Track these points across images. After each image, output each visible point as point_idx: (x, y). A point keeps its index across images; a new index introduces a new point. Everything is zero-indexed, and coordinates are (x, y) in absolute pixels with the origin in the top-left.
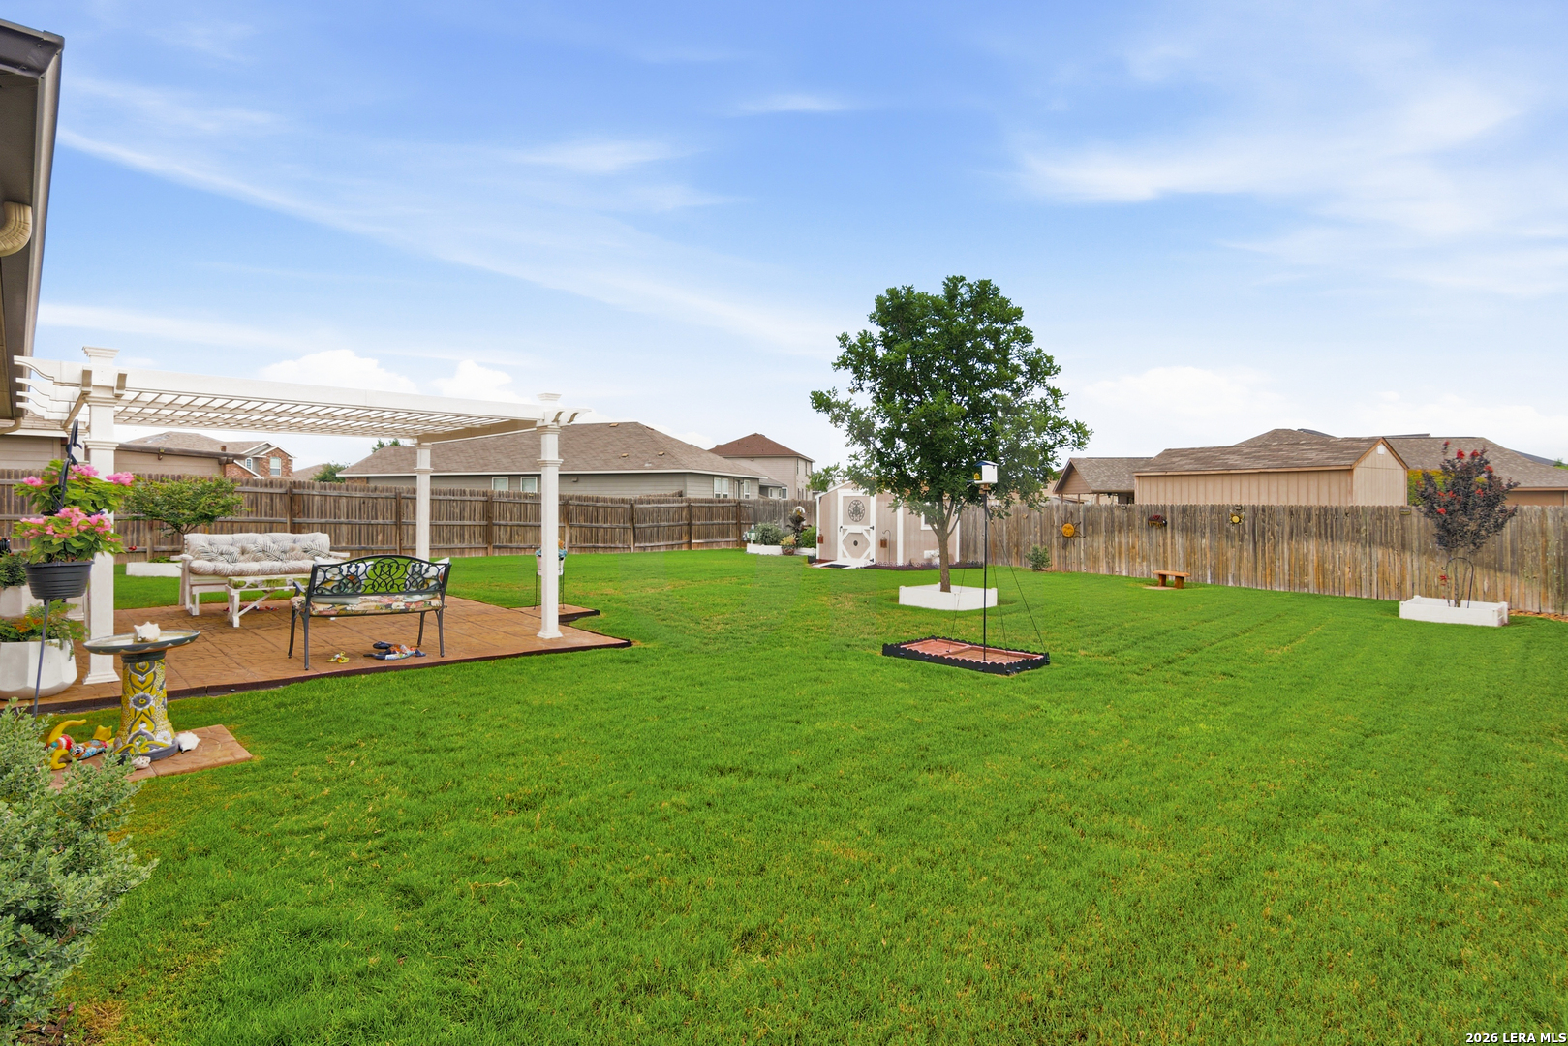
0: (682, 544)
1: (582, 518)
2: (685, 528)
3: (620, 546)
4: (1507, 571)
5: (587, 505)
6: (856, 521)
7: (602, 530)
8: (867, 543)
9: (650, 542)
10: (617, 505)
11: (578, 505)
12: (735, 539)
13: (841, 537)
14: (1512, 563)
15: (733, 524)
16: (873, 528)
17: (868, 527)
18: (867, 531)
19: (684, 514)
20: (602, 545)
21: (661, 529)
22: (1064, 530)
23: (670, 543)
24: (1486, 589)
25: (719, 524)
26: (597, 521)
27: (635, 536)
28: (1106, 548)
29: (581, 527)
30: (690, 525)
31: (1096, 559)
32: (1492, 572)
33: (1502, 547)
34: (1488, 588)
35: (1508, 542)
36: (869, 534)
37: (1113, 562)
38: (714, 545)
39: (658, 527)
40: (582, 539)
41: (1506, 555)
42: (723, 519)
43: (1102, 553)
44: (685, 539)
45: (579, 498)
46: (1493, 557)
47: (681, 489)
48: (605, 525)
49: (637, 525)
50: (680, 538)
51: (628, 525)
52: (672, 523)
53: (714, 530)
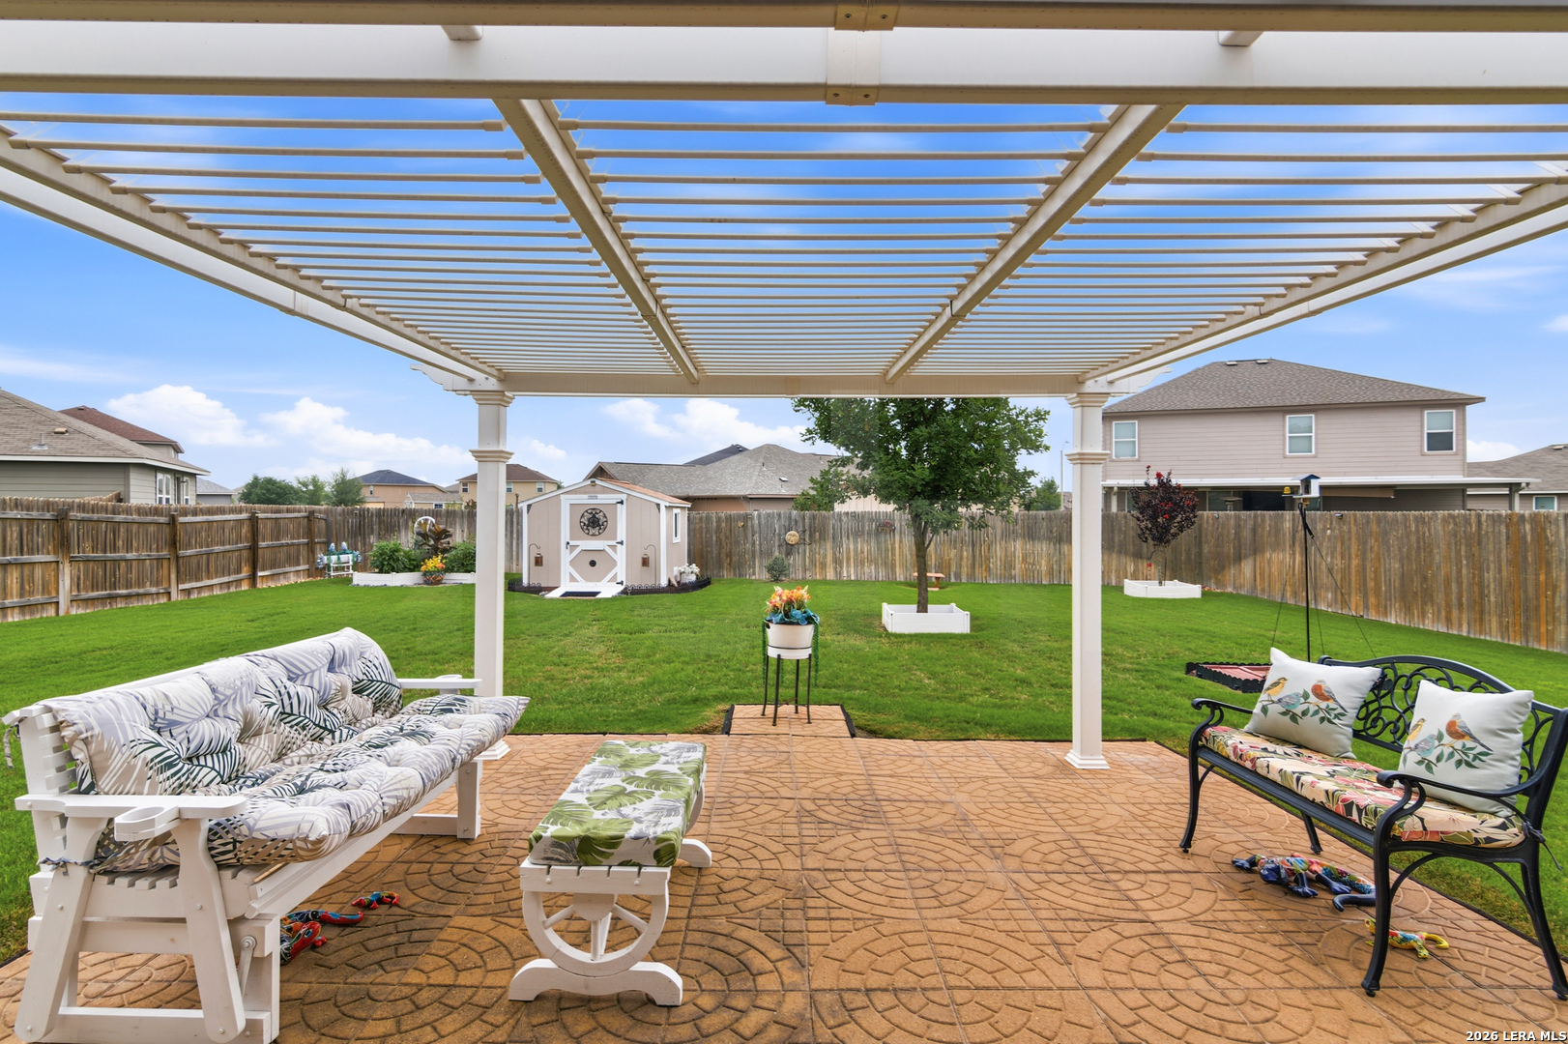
0: (241, 580)
1: (88, 545)
2: (245, 554)
3: (154, 590)
5: (99, 521)
6: (593, 535)
7: (123, 564)
8: (614, 563)
9: (198, 579)
10: (149, 519)
11: (83, 520)
12: (306, 567)
13: (566, 557)
15: (304, 544)
16: (621, 543)
17: (613, 543)
18: (613, 547)
19: (244, 531)
20: (124, 592)
21: (213, 558)
22: (787, 537)
23: (226, 579)
25: (288, 545)
26: (115, 549)
27: (178, 572)
28: (834, 554)
29: (87, 561)
30: (254, 549)
31: (823, 566)
36: (615, 551)
37: (841, 567)
38: (282, 577)
39: (208, 554)
40: (88, 583)
42: (293, 538)
43: (829, 559)
44: (245, 572)
45: (82, 507)
47: (120, 489)
48: (129, 556)
49: (181, 553)
50: (239, 571)
51: (165, 553)
52: (228, 547)
53: (282, 555)
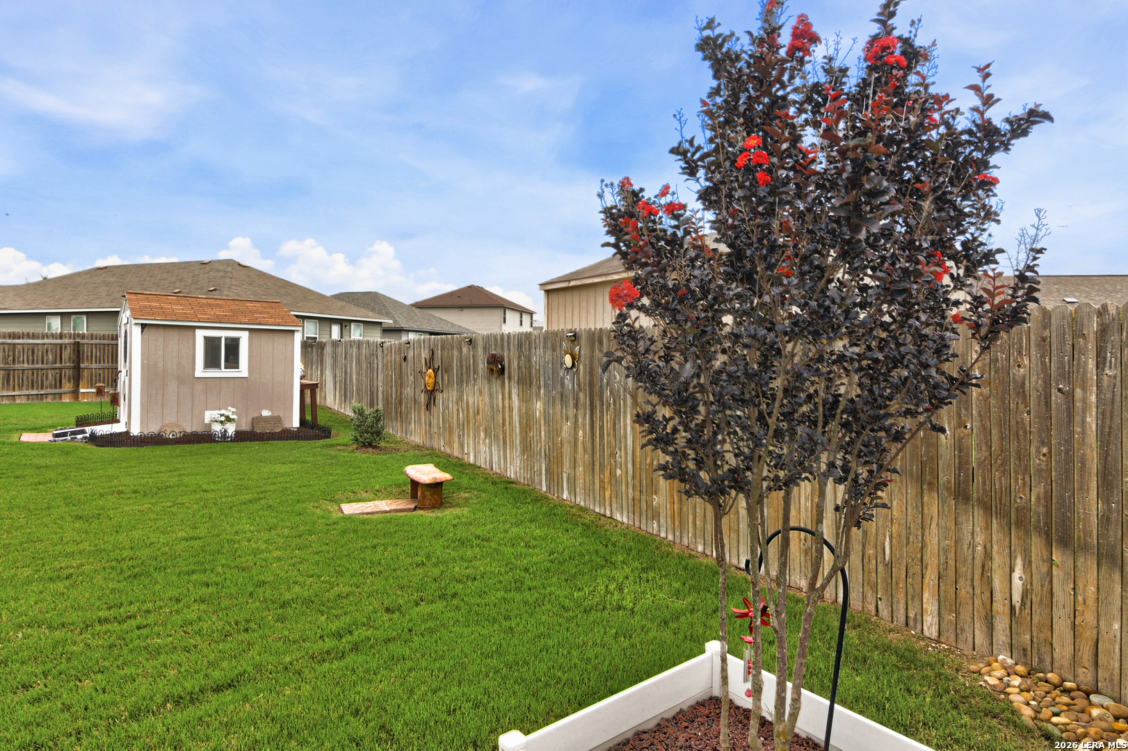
4: (1085, 548)
14: (1105, 520)
24: (1017, 598)
32: (1037, 545)
33: (1069, 459)
34: (1025, 594)
35: (1092, 438)
41: (1084, 489)
46: (1039, 489)
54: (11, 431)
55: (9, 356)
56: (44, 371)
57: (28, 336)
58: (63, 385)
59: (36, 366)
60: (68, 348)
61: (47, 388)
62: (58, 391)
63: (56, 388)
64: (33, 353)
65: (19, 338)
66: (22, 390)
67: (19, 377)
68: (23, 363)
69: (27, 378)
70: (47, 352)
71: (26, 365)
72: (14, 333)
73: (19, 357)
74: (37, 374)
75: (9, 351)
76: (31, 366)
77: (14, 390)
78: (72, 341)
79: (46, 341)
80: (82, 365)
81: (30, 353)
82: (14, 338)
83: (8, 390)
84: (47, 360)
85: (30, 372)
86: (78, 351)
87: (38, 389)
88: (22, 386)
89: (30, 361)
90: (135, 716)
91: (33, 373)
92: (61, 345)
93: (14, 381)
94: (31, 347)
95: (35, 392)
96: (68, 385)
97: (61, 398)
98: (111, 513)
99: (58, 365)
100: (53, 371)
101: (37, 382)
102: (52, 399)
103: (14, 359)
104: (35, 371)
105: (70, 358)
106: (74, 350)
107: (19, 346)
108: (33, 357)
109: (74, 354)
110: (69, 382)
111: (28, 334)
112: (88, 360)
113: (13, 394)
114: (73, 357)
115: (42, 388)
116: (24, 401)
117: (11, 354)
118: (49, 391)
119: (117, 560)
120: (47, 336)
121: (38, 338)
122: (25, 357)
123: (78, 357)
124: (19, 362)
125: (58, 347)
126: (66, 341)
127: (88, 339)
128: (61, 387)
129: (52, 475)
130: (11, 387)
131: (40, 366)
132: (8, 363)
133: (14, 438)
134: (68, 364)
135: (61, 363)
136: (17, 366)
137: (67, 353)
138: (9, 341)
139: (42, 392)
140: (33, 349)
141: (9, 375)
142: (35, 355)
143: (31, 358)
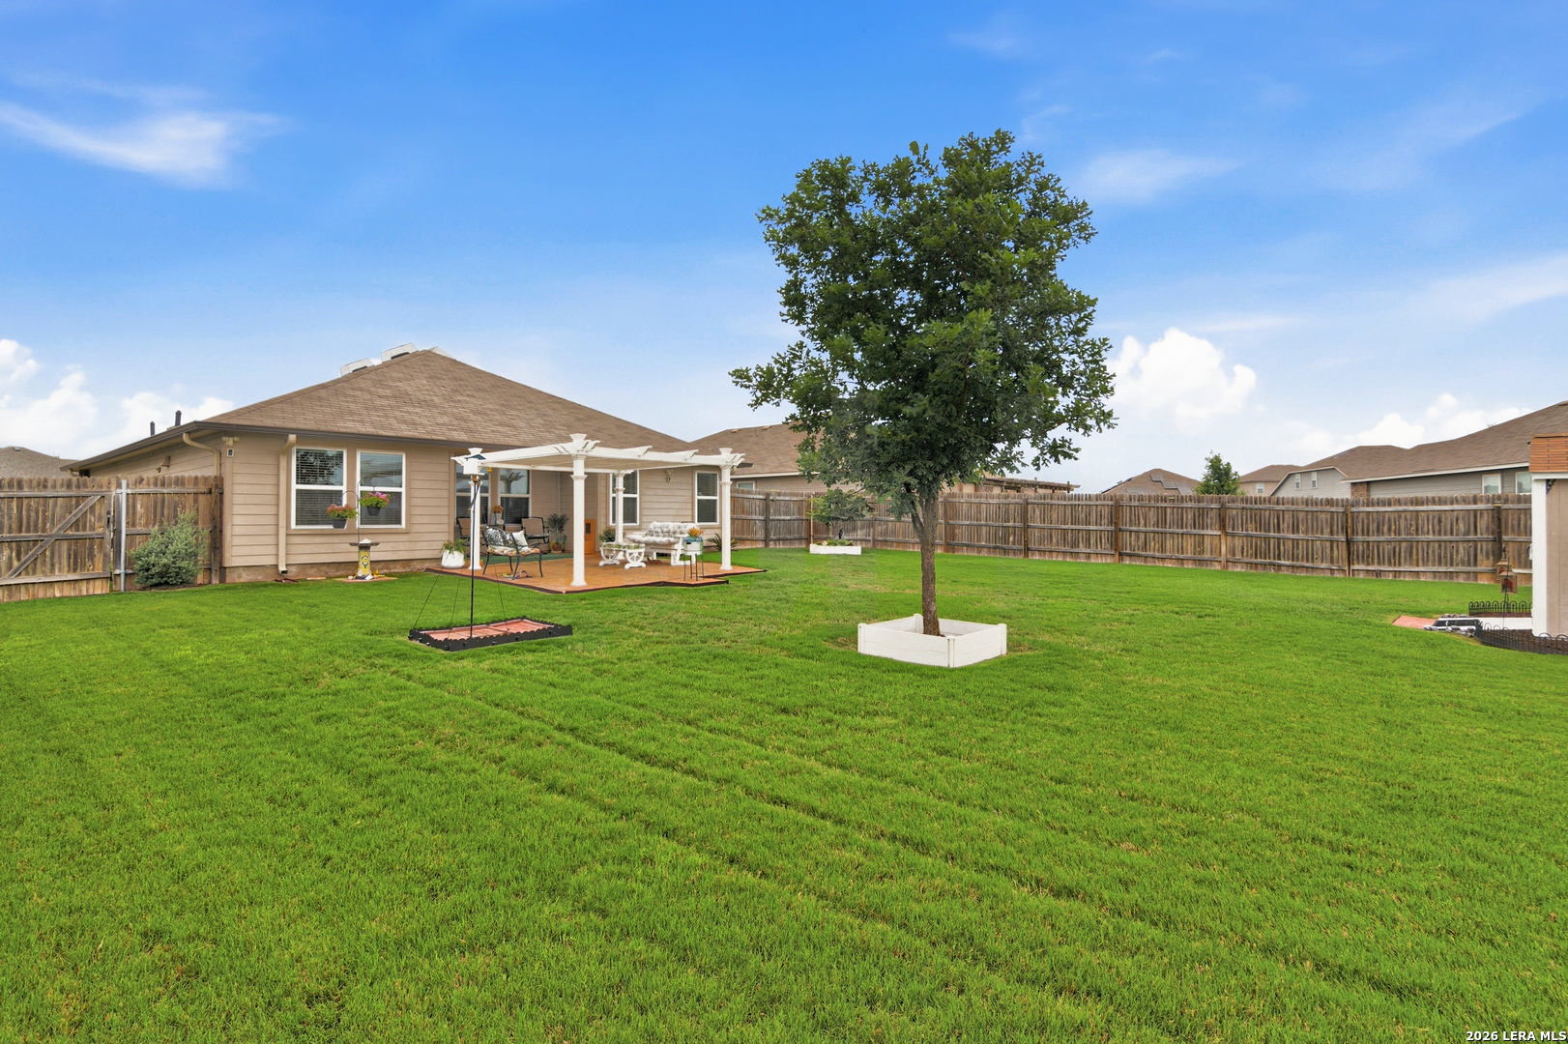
54: (1389, 611)
55: (1411, 525)
56: (1454, 544)
57: (1433, 501)
58: (1479, 562)
59: (1443, 538)
60: (1485, 515)
61: (1457, 565)
62: (1472, 569)
63: (1469, 565)
64: (1440, 521)
65: (1422, 504)
66: (1428, 565)
67: (1423, 550)
68: (1428, 533)
69: (1433, 552)
70: (1457, 520)
71: (1431, 537)
72: (1416, 498)
73: (1423, 528)
74: (1446, 547)
75: (1411, 520)
76: (1437, 538)
77: (1418, 566)
78: (1490, 506)
79: (1456, 507)
80: (1505, 538)
81: (1436, 521)
82: (1417, 504)
83: (1411, 565)
84: (1458, 530)
85: (1437, 545)
86: (1499, 519)
87: (1446, 565)
88: (1428, 561)
89: (1436, 532)
90: (1268, 950)
91: (1440, 546)
92: (1475, 511)
93: (1417, 554)
94: (1437, 514)
95: (1443, 569)
96: (1486, 562)
97: (1476, 579)
98: (1423, 727)
99: (1471, 537)
100: (1465, 544)
101: (1446, 557)
102: (1464, 579)
103: (1417, 529)
104: (1443, 544)
105: (1488, 528)
106: (1493, 517)
107: (1423, 514)
108: (1440, 526)
109: (1493, 522)
110: (1488, 558)
111: (1433, 498)
112: (1513, 530)
113: (1417, 569)
114: (1493, 527)
115: (1452, 565)
116: (1429, 578)
117: (1413, 523)
118: (1460, 568)
119: (1386, 782)
120: (1457, 501)
121: (1446, 504)
122: (1430, 527)
123: (1499, 527)
124: (1423, 533)
125: (1472, 513)
126: (1480, 506)
127: (1512, 503)
128: (1475, 564)
129: (1392, 666)
130: (1414, 562)
131: (1449, 537)
132: (1410, 534)
133: (1389, 620)
134: (1485, 536)
135: (1476, 534)
136: (1421, 537)
137: (1483, 523)
138: (1411, 508)
139: (1452, 569)
140: (1439, 517)
141: (1411, 548)
142: (1442, 524)
143: (1437, 528)
